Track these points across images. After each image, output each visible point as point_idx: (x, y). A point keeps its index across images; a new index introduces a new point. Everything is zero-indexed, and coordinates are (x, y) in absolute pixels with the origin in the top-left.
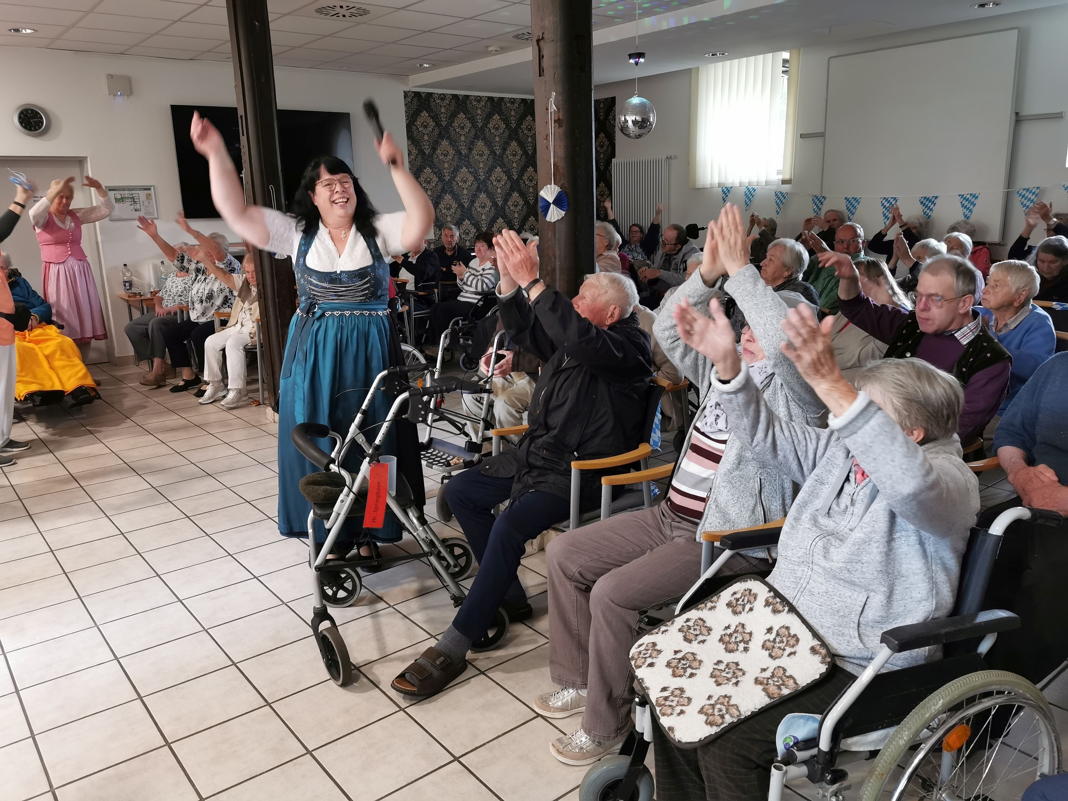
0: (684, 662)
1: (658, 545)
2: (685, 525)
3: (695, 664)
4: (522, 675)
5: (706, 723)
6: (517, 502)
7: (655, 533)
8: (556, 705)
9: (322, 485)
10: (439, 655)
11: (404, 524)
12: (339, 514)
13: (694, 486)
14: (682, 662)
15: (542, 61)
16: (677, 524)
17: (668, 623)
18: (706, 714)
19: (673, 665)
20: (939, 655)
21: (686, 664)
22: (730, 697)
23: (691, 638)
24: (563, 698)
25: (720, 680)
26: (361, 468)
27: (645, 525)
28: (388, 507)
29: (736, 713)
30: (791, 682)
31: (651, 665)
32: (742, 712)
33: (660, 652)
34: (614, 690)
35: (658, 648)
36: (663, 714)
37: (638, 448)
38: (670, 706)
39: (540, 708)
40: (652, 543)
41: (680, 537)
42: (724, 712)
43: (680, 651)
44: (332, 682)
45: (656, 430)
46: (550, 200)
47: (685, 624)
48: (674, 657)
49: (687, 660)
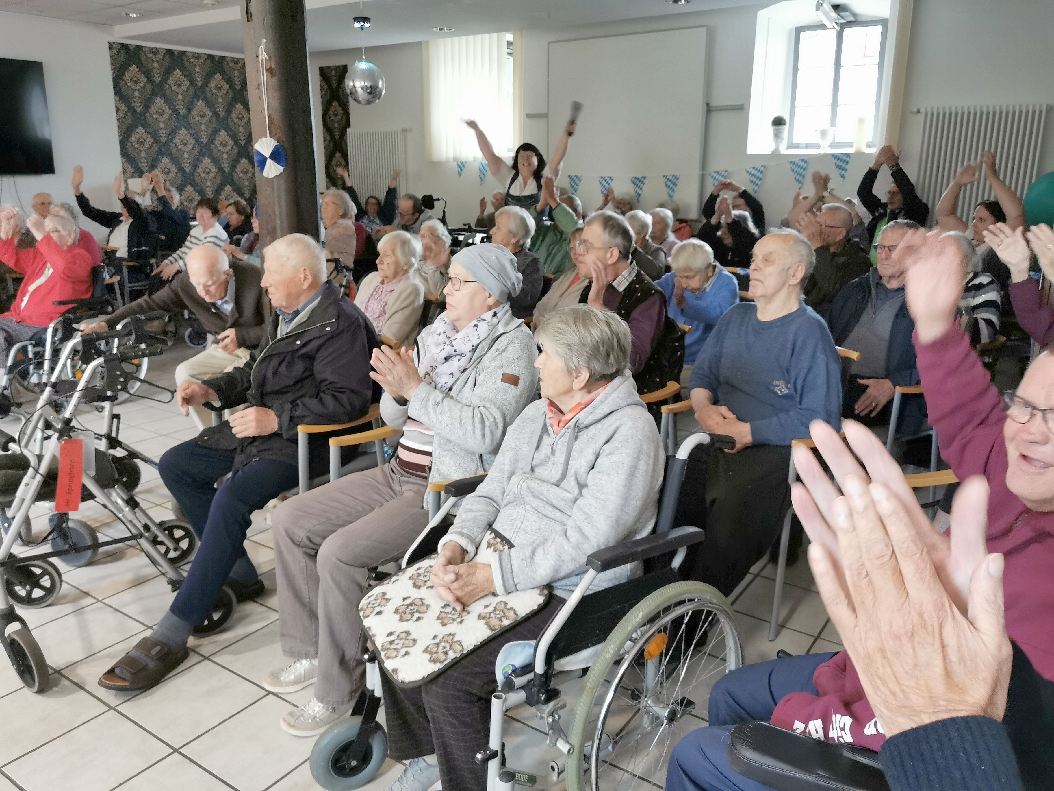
0: (412, 607)
1: (388, 501)
2: (413, 479)
3: (423, 608)
5: (430, 661)
6: (240, 473)
7: (384, 489)
8: (288, 680)
10: (155, 644)
12: (23, 500)
14: (410, 607)
16: (406, 479)
17: (397, 575)
18: (431, 653)
19: (401, 611)
20: (640, 573)
21: (414, 609)
22: (454, 635)
23: (420, 584)
24: (296, 671)
25: (445, 621)
27: (375, 483)
29: (459, 648)
30: (511, 614)
31: (380, 613)
32: (465, 647)
33: (388, 599)
34: (346, 653)
35: (388, 596)
38: (395, 649)
39: (271, 685)
40: (381, 499)
41: (410, 491)
42: (448, 648)
43: (408, 598)
44: (25, 690)
47: (416, 573)
48: (402, 603)
49: (415, 605)
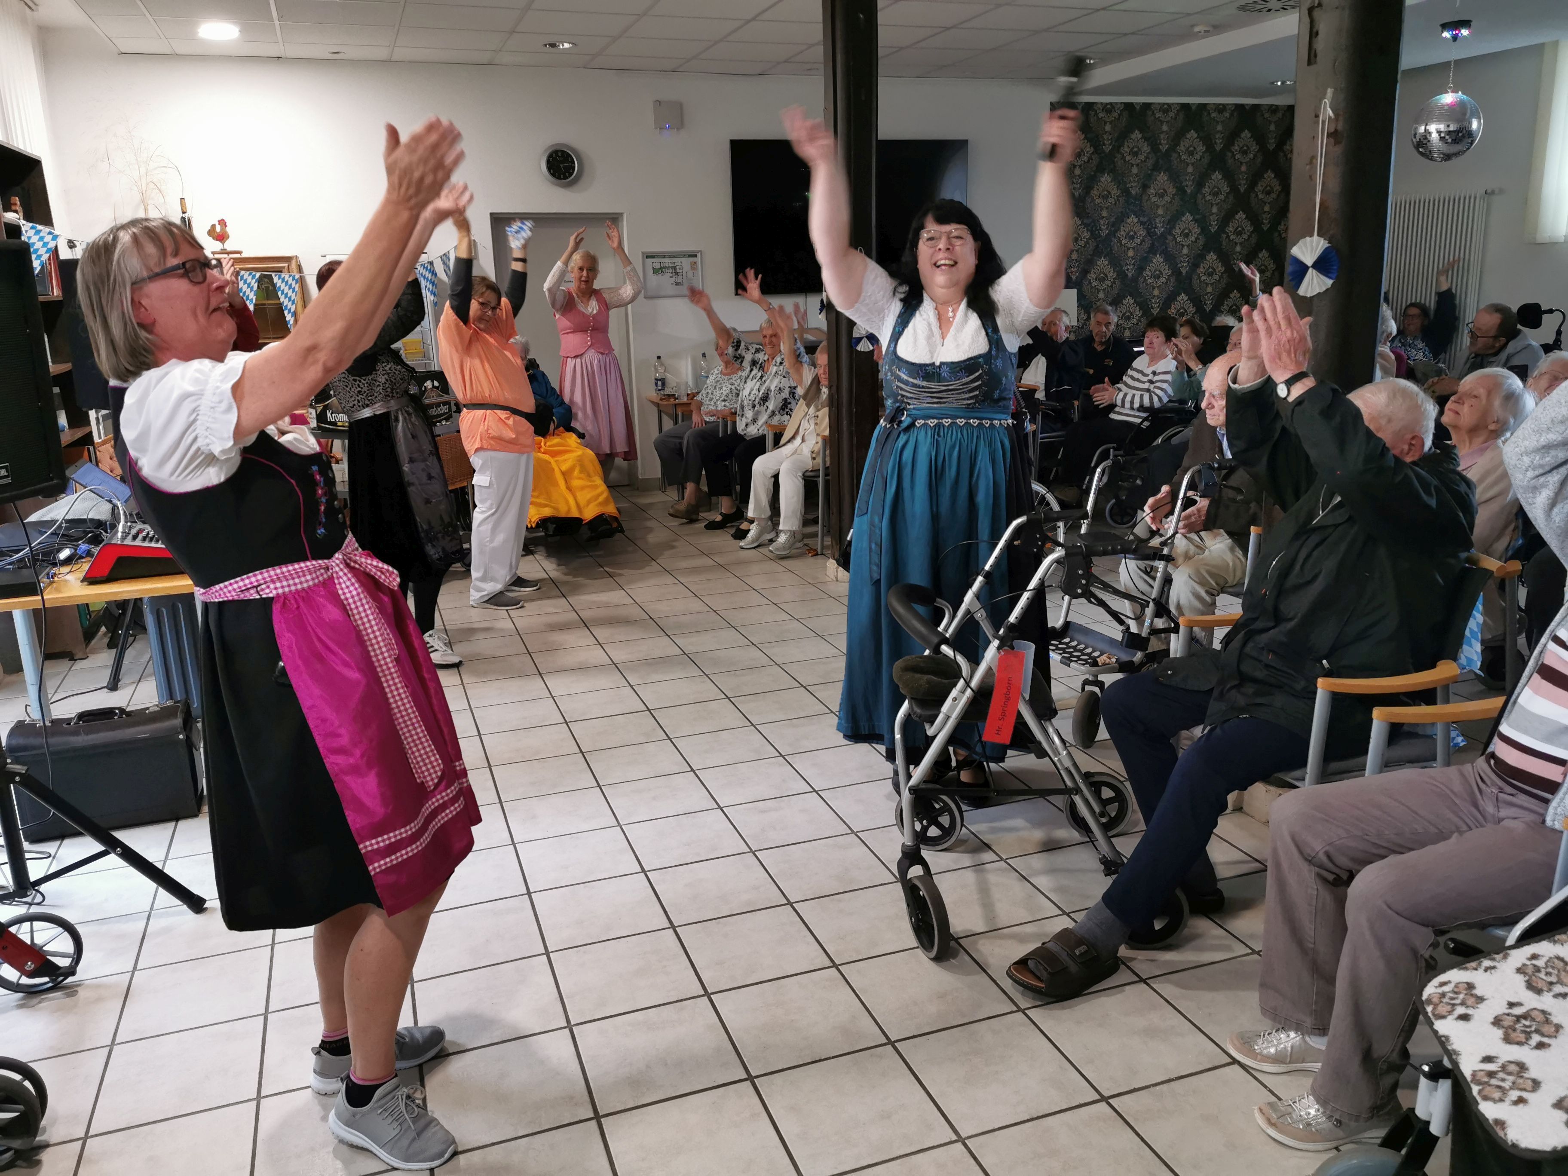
0: (1527, 1023)
2: (1522, 799)
3: (1548, 1029)
4: (1207, 996)
6: (1218, 731)
8: (1265, 1052)
9: (928, 673)
10: (1080, 941)
11: (1040, 743)
12: (948, 717)
13: (1548, 739)
14: (1524, 1022)
15: (1314, 40)
16: (1510, 798)
17: (1496, 956)
19: (1506, 1024)
21: (1530, 1026)
24: (1279, 1044)
26: (986, 655)
27: (1448, 792)
28: (1019, 715)
31: (1465, 1018)
33: (1481, 999)
34: (1375, 1046)
35: (1478, 992)
36: (1486, 1098)
37: (1433, 666)
38: (1499, 1087)
39: (1237, 1049)
40: (1460, 822)
41: (1515, 818)
43: (1519, 1004)
44: (920, 952)
45: (1473, 641)
46: (1309, 261)
47: (1528, 963)
48: (1507, 1011)
49: (1533, 1020)
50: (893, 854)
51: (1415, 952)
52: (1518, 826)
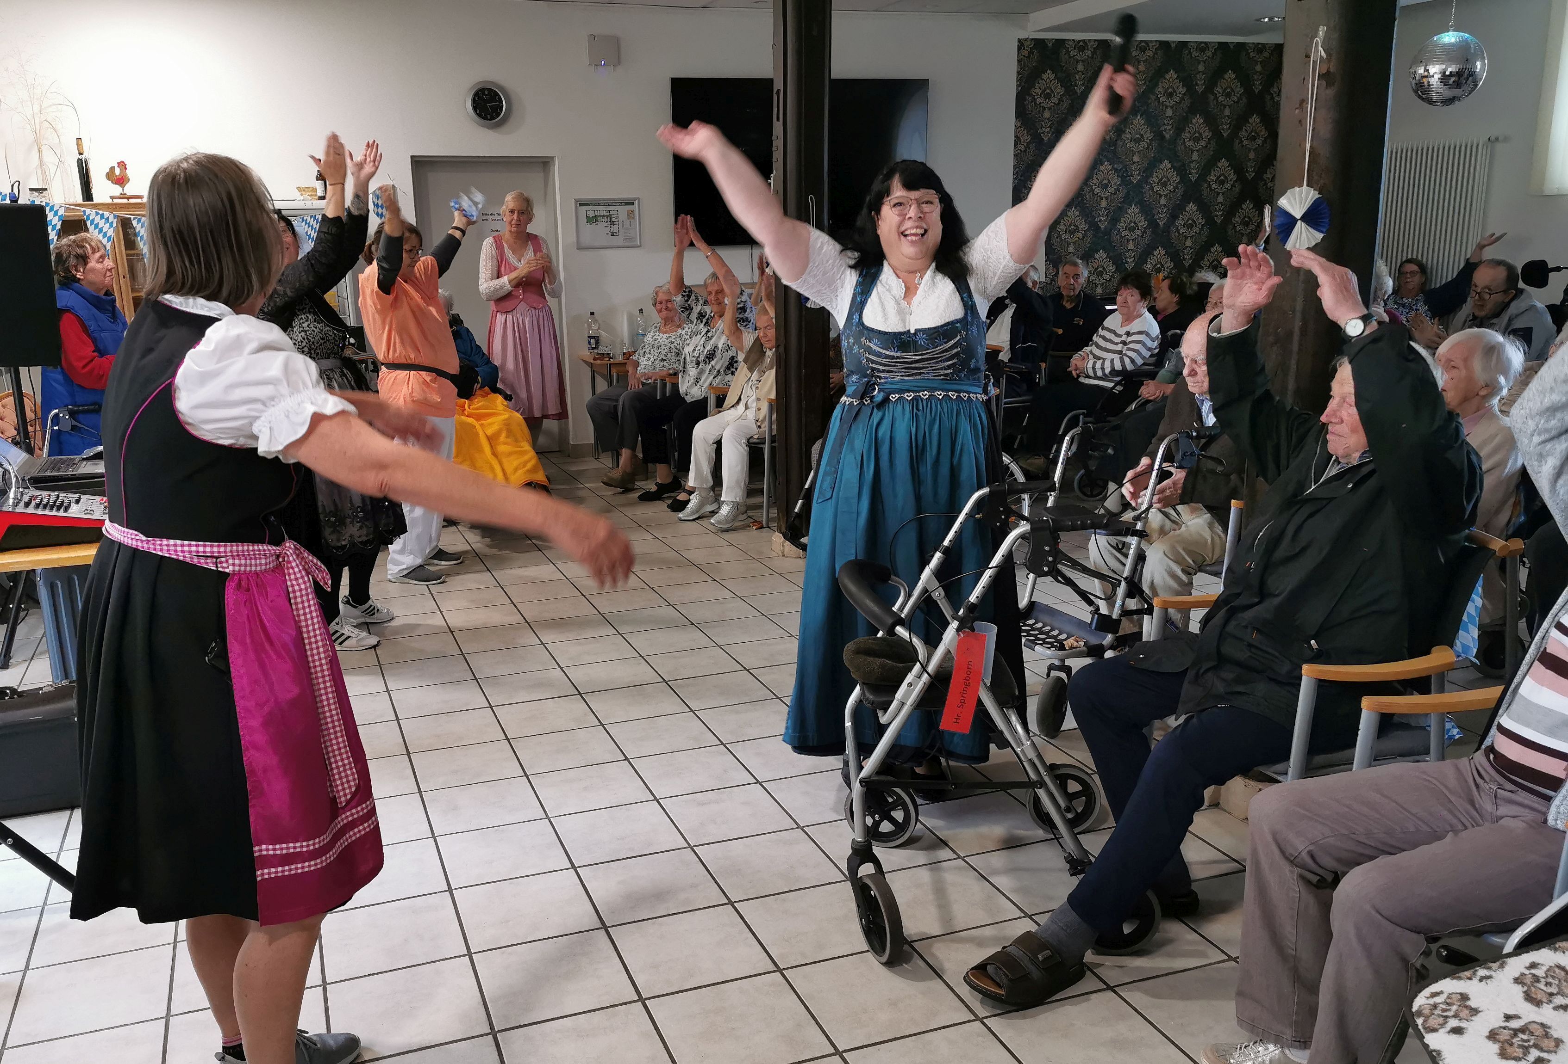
0: (1525, 1037)
1: (1466, 828)
2: (1522, 796)
3: (1547, 1044)
4: (1179, 1005)
6: (1195, 720)
7: (1461, 804)
9: (881, 656)
10: (1043, 946)
11: (1002, 734)
12: (903, 704)
13: (1548, 732)
14: (1521, 1035)
16: (1508, 794)
17: (1491, 965)
19: (1502, 1038)
21: (1528, 1041)
23: (1539, 997)
24: (1257, 1057)
26: (944, 637)
27: (1442, 788)
28: (980, 703)
31: (1458, 1031)
33: (1475, 1011)
35: (1472, 1003)
37: (1427, 652)
40: (1454, 821)
41: (1514, 817)
43: (1516, 1017)
44: (870, 957)
45: (1470, 625)
46: (1298, 214)
47: (1527, 972)
48: (1504, 1024)
49: (1532, 1033)
50: (843, 851)
51: (1405, 961)
52: (1517, 825)
